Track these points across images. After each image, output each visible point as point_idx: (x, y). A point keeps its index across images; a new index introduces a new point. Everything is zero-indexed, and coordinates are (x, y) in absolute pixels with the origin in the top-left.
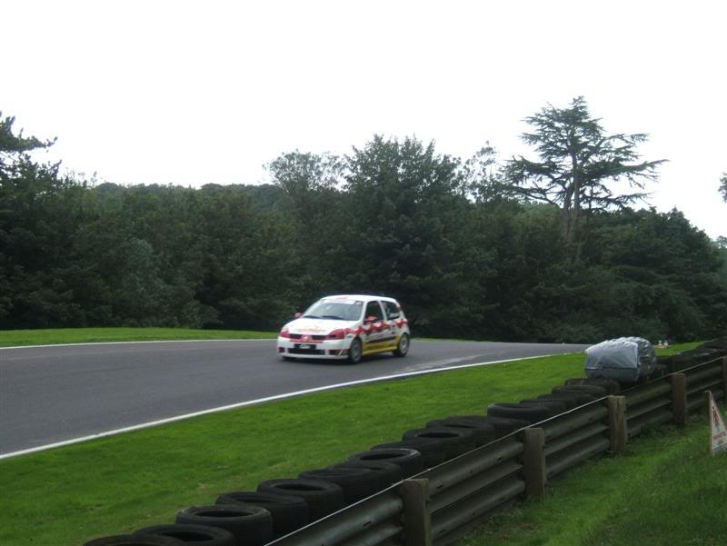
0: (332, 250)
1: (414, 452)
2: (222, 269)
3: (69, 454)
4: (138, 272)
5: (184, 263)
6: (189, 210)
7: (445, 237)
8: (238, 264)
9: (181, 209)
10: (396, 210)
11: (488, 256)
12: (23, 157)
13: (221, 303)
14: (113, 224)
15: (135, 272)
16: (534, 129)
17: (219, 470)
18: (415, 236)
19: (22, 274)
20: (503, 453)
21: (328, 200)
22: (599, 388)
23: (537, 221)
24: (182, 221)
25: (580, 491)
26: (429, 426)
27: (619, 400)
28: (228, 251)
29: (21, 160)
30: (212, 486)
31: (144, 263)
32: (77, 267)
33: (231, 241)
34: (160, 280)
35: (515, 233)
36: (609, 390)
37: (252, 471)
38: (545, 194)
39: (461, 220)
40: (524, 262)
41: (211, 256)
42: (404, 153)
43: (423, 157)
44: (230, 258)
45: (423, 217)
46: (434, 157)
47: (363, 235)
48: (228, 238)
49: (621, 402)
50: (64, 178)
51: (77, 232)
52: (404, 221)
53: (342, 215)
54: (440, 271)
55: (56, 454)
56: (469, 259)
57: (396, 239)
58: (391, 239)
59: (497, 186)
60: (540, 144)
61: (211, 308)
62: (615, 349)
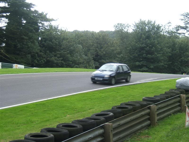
0: (128, 48)
1: (112, 114)
2: (100, 52)
3: (36, 105)
4: (78, 53)
5: (90, 51)
6: (92, 37)
7: (158, 45)
8: (104, 51)
9: (90, 37)
10: (145, 38)
11: (169, 50)
12: (49, 23)
13: (99, 61)
14: (72, 41)
15: (77, 53)
16: (182, 17)
17: (75, 111)
18: (150, 45)
19: (49, 53)
20: (143, 113)
21: (128, 35)
22: (178, 92)
23: (182, 41)
24: (90, 40)
25: (167, 124)
26: (121, 104)
27: (183, 96)
28: (101, 48)
29: (49, 24)
30: (70, 116)
31: (80, 50)
32: (63, 52)
33: (102, 45)
34: (84, 55)
35: (176, 44)
36: (182, 93)
37: (83, 111)
38: (185, 34)
39: (162, 41)
40: (178, 52)
41: (97, 49)
42: (148, 23)
43: (153, 24)
44: (102, 50)
45: (152, 40)
46: (156, 24)
47: (136, 44)
48: (102, 44)
49: (184, 97)
50: (60, 29)
51: (63, 42)
52: (147, 41)
53: (131, 39)
54: (156, 54)
55: (33, 105)
56: (164, 51)
57: (145, 45)
58: (144, 45)
59: (172, 32)
60: (184, 21)
61: (97, 62)
62: (184, 81)
